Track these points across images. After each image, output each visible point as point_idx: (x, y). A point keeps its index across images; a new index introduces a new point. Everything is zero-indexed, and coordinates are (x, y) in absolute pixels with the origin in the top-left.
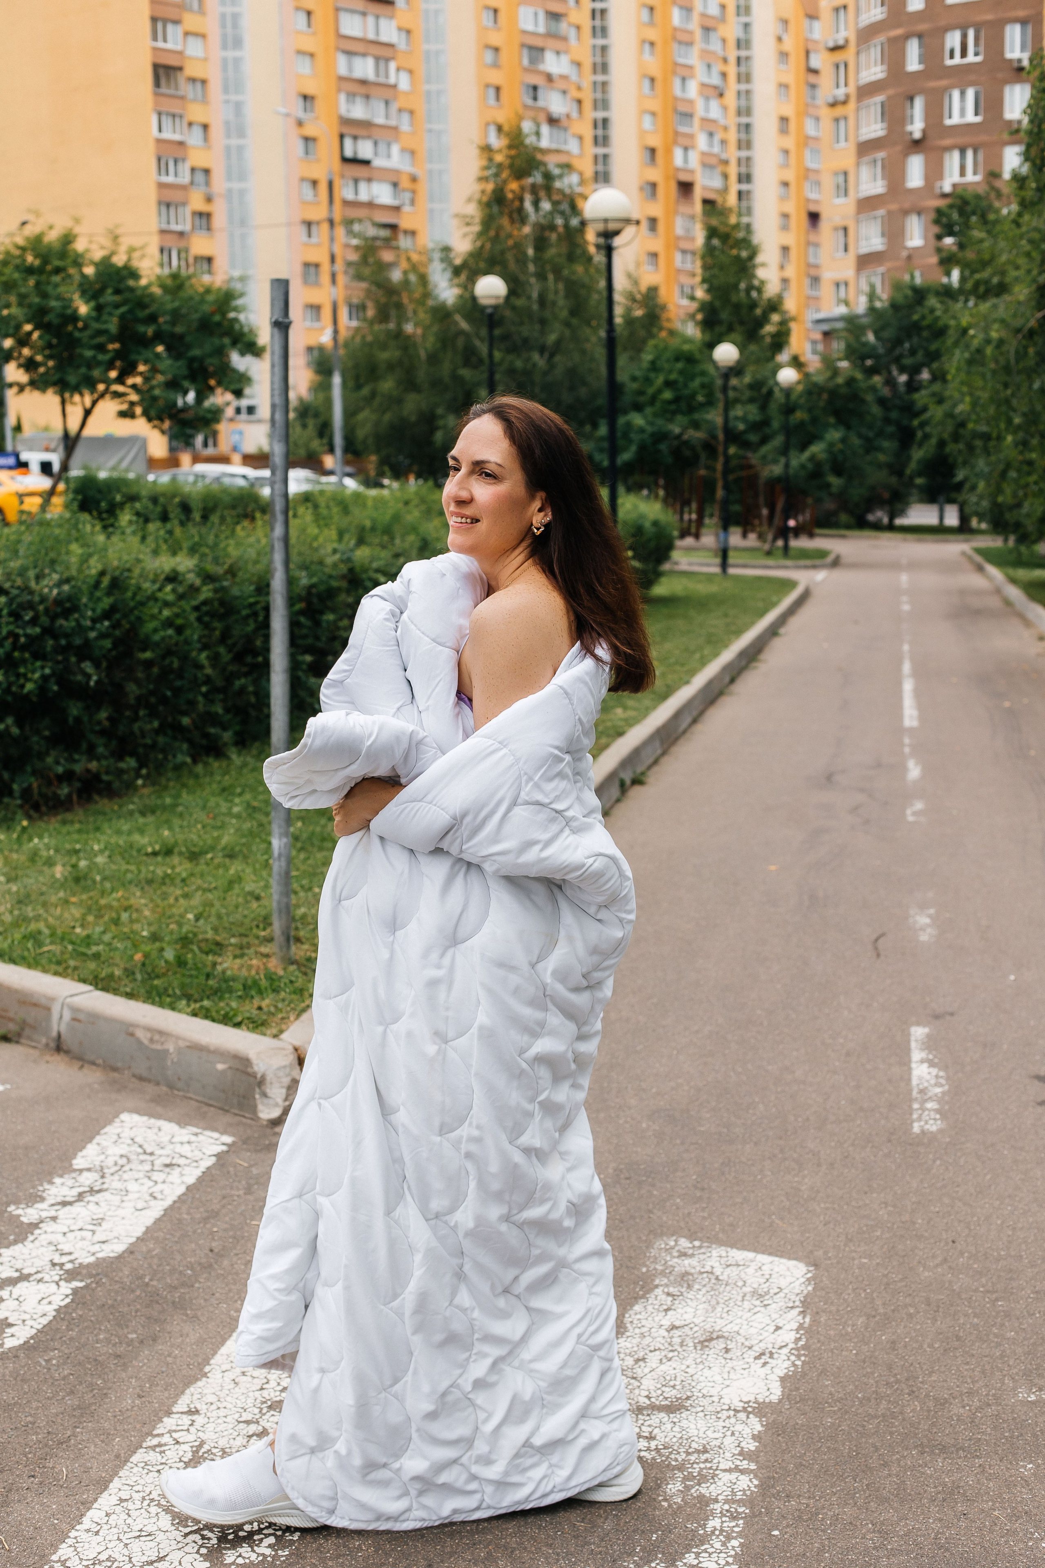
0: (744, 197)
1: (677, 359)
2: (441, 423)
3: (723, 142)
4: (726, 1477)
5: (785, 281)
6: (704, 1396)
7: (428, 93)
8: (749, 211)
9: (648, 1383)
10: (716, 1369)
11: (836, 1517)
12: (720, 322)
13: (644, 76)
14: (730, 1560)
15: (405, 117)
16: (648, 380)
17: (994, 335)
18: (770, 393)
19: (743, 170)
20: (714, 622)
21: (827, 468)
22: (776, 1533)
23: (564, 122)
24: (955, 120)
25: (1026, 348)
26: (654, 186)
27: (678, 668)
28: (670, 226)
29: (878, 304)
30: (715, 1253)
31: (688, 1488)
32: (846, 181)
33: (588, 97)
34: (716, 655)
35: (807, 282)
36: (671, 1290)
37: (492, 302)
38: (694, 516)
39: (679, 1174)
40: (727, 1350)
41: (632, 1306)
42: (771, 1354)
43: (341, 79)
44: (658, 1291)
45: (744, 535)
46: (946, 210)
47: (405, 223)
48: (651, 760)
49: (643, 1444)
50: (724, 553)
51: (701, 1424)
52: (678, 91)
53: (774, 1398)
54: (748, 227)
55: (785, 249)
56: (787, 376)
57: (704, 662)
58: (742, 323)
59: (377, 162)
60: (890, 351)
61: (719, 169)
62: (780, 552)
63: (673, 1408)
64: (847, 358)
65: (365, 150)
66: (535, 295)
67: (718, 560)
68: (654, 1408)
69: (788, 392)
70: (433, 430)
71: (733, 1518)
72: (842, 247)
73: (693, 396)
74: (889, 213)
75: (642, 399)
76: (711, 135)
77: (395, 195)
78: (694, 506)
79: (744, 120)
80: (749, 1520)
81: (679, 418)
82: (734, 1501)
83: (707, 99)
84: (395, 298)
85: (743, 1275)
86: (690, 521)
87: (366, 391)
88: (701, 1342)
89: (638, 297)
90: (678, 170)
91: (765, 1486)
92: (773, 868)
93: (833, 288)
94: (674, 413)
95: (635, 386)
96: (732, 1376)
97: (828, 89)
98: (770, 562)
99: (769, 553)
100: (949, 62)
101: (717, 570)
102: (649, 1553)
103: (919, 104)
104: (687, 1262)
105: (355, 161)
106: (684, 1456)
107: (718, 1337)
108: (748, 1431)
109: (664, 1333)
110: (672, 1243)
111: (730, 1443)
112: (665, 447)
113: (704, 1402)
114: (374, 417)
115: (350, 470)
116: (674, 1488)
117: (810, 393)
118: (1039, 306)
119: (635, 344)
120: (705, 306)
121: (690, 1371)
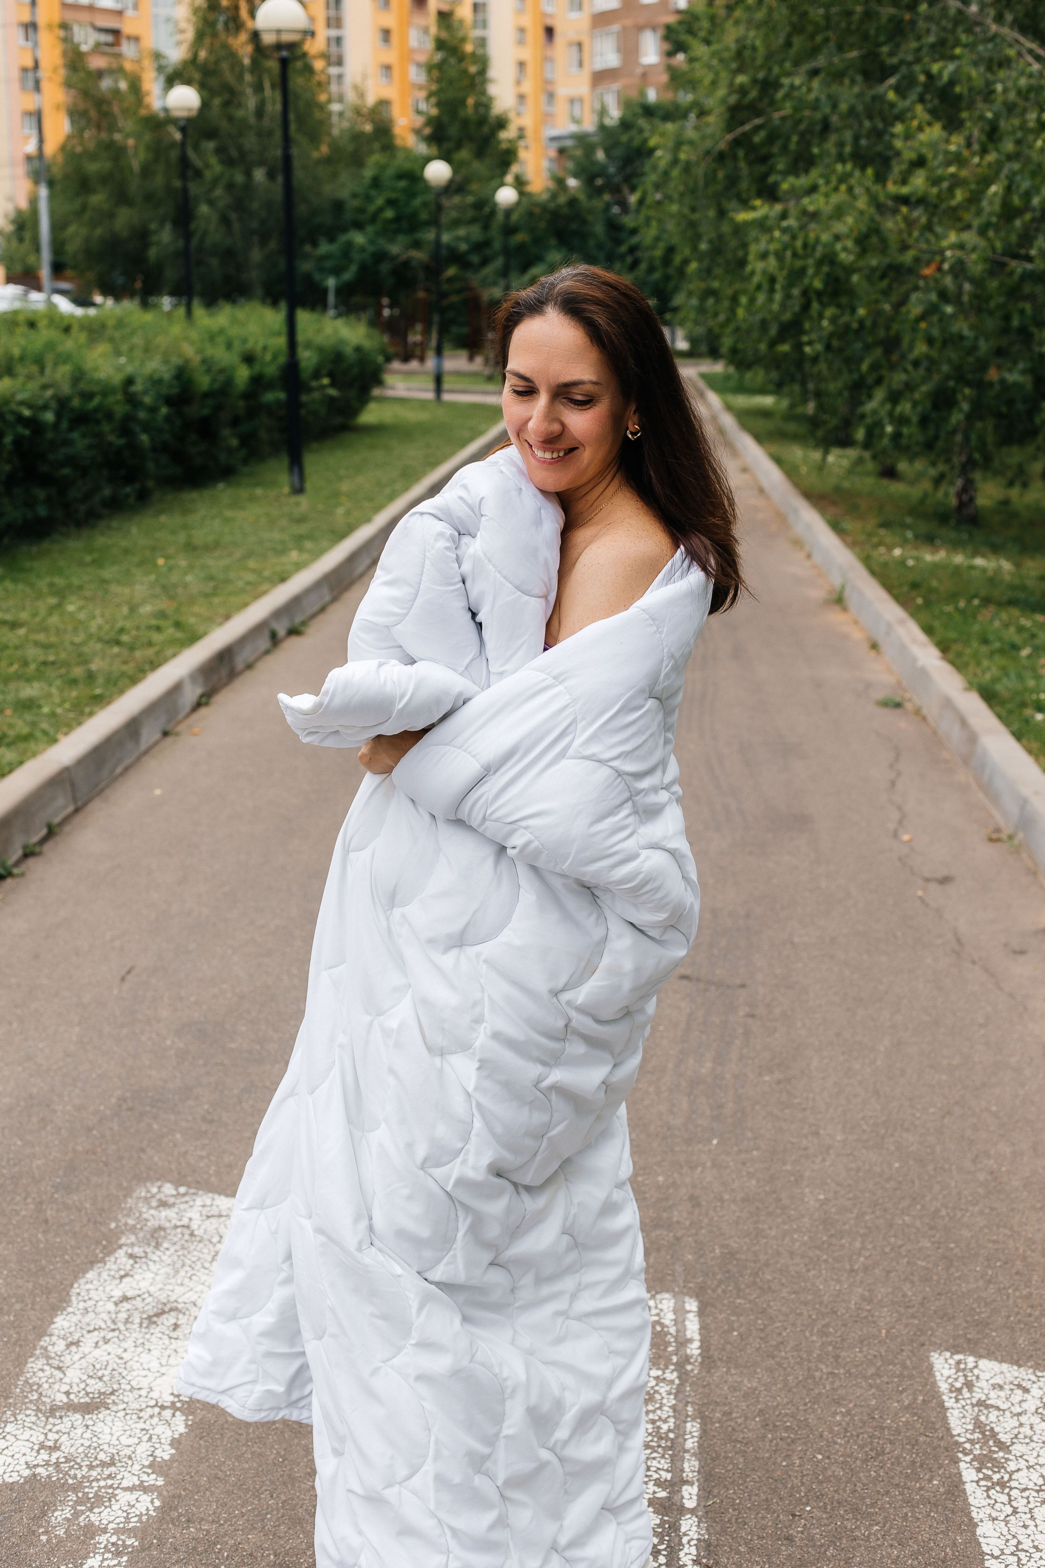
0: (479, 9)
1: (400, 176)
2: (155, 238)
4: (124, 1497)
5: (521, 97)
6: (132, 1389)
8: (484, 25)
9: (74, 1375)
10: (156, 1353)
11: (236, 1548)
12: (449, 139)
16: (368, 198)
17: (683, 156)
18: (492, 213)
20: (413, 453)
25: (715, 172)
28: (404, 38)
29: (608, 122)
30: (199, 1202)
31: (76, 1515)
34: (406, 489)
35: (543, 98)
36: (137, 1250)
37: (183, 114)
38: (418, 338)
39: (191, 1103)
40: (176, 1326)
41: (85, 1272)
44: (121, 1253)
45: (471, 358)
46: (676, 27)
47: (128, 28)
49: (44, 1455)
50: (438, 380)
51: (118, 1427)
54: (482, 42)
55: (522, 65)
56: (506, 195)
58: (470, 139)
60: (621, 169)
63: (89, 1408)
64: (575, 176)
66: (252, 106)
67: (431, 385)
68: (72, 1407)
69: (509, 212)
70: (146, 246)
71: (118, 1554)
72: (575, 62)
73: (415, 214)
74: (625, 29)
75: (362, 217)
78: (418, 328)
80: (134, 1556)
81: (400, 237)
82: (124, 1531)
84: (105, 109)
86: (415, 343)
87: (77, 204)
88: (149, 1318)
89: (365, 111)
91: (165, 1510)
93: (567, 106)
94: (397, 232)
95: (355, 203)
96: (172, 1361)
98: (490, 387)
99: (490, 378)
101: (430, 395)
104: (165, 1213)
106: (85, 1469)
107: (171, 1310)
108: (169, 1433)
109: (111, 1307)
110: (154, 1190)
111: (143, 1450)
112: (385, 268)
113: (129, 1397)
114: (84, 231)
115: (65, 285)
116: (61, 1514)
117: (530, 214)
118: (730, 128)
119: (357, 160)
120: (430, 121)
121: (127, 1356)
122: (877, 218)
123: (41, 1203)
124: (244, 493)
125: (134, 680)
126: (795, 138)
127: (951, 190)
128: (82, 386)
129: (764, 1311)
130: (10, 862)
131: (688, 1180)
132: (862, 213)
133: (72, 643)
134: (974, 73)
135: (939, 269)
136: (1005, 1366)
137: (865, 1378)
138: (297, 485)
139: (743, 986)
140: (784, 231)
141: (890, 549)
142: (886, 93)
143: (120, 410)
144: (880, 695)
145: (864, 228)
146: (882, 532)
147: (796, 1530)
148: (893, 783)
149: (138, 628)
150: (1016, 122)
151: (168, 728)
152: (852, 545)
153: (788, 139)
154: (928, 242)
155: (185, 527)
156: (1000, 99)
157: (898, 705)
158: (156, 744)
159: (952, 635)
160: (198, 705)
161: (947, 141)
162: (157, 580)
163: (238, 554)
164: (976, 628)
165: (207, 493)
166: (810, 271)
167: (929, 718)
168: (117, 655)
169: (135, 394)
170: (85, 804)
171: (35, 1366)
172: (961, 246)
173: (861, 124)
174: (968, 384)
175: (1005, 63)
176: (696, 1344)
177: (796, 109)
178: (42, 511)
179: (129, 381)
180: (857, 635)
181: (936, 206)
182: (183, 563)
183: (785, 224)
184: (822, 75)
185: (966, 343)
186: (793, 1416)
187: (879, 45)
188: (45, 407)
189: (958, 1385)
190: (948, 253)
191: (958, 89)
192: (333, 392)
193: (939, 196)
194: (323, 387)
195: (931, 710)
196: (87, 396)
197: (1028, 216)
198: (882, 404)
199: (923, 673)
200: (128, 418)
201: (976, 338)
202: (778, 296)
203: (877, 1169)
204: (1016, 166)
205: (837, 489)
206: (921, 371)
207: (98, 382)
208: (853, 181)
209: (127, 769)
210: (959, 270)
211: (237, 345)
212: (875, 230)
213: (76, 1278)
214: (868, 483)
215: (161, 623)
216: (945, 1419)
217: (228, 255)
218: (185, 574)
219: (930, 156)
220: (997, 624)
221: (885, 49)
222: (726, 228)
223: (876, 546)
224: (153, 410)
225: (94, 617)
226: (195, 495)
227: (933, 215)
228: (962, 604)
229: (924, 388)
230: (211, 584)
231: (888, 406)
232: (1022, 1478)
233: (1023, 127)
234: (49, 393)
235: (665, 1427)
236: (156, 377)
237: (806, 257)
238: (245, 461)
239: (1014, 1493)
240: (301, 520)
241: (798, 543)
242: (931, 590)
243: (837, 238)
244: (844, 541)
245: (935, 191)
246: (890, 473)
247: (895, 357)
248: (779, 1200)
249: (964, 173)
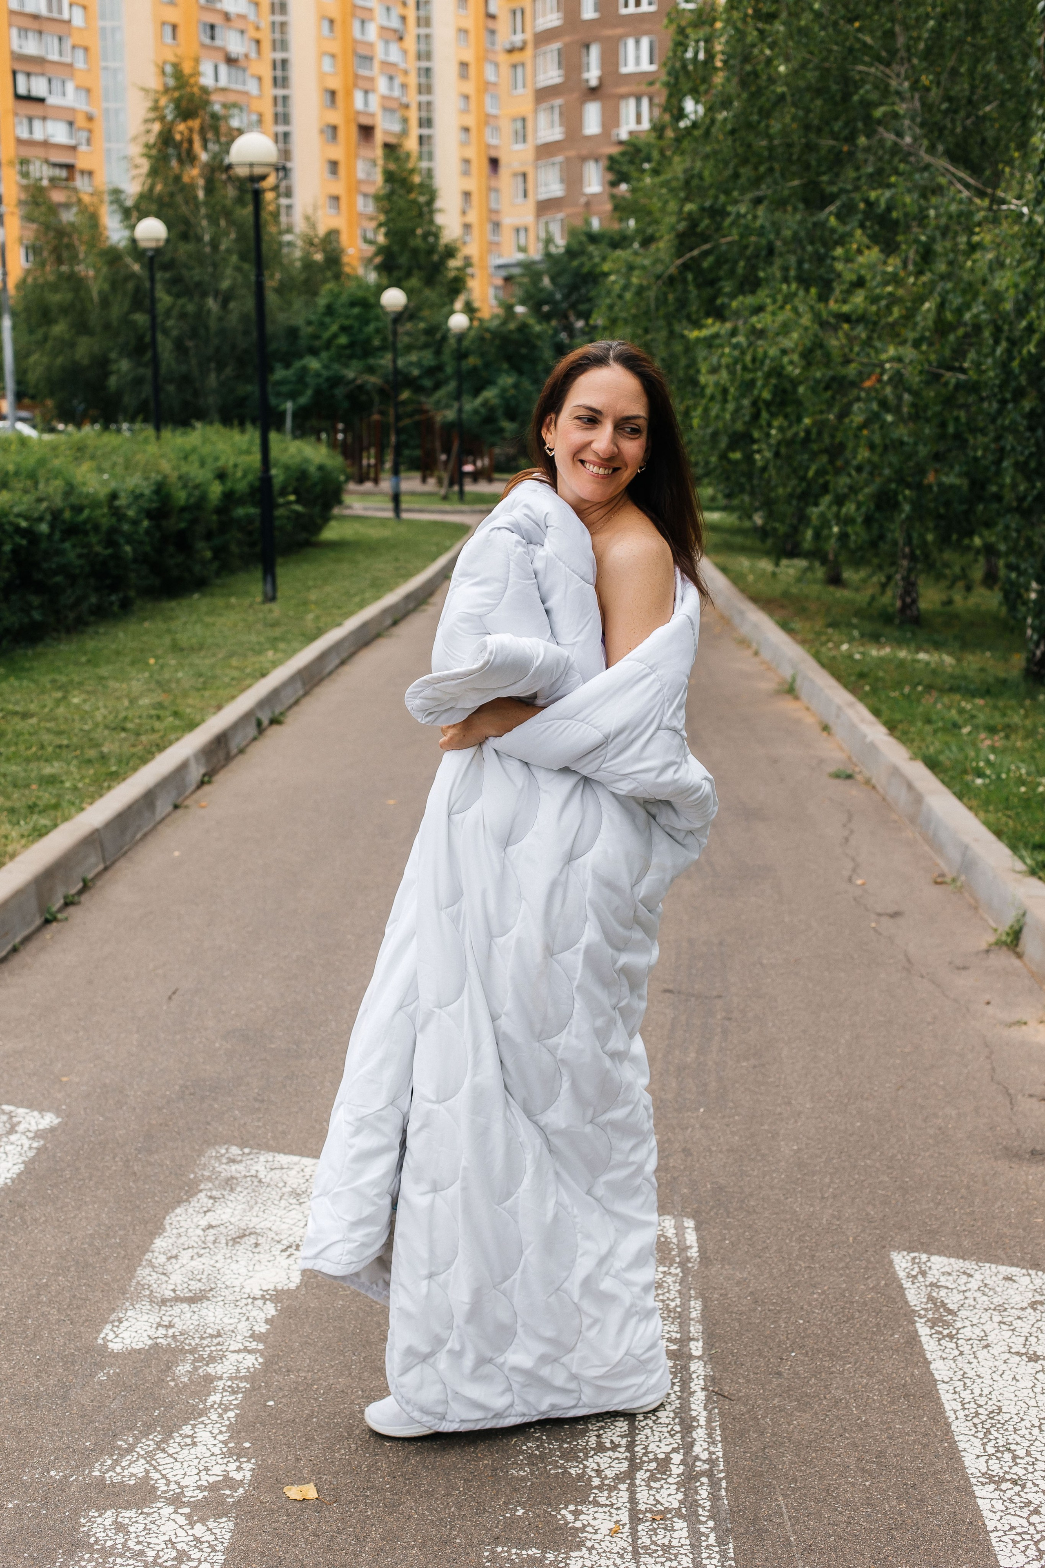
0: (425, 141)
1: (353, 304)
2: (114, 367)
3: (404, 86)
4: (233, 1358)
5: (467, 227)
6: (227, 1287)
7: (103, 29)
8: (430, 156)
9: (177, 1278)
10: (243, 1263)
11: (330, 1388)
12: (399, 267)
13: (323, 17)
14: (224, 1429)
15: (80, 54)
16: (323, 325)
17: (635, 280)
18: (444, 338)
19: (424, 114)
20: (381, 566)
21: (500, 412)
22: (271, 1403)
23: (243, 62)
24: (629, 67)
25: (665, 295)
26: (334, 128)
27: (335, 611)
28: (351, 170)
29: (553, 250)
30: (262, 1158)
31: (196, 1369)
32: (524, 127)
33: (266, 38)
34: (377, 598)
35: (489, 227)
36: (214, 1193)
37: (153, 245)
38: (372, 461)
39: (243, 1088)
40: (257, 1245)
41: (174, 1209)
42: (298, 1246)
43: (12, 13)
44: (202, 1195)
45: (424, 480)
46: (618, 158)
47: (81, 163)
48: (291, 701)
49: (162, 1331)
50: (396, 498)
51: (220, 1312)
52: (357, 34)
53: (293, 1286)
54: (430, 173)
55: (467, 195)
56: (458, 321)
57: (362, 605)
58: (420, 268)
59: (51, 100)
60: (566, 297)
61: (398, 115)
62: (456, 497)
63: (194, 1300)
64: (523, 303)
65: (39, 88)
66: (207, 238)
67: (390, 505)
68: (178, 1299)
69: (461, 337)
70: (106, 375)
71: (234, 1392)
72: (521, 193)
73: (368, 340)
74: (568, 159)
75: (317, 343)
76: (391, 78)
77: (71, 135)
78: (373, 451)
79: (424, 64)
80: (247, 1394)
81: (354, 363)
82: (236, 1378)
83: (387, 42)
84: (66, 240)
85: (285, 1178)
86: (369, 466)
87: (39, 335)
88: (233, 1239)
89: (316, 241)
90: (358, 113)
91: (269, 1364)
92: (391, 802)
93: (513, 235)
94: (351, 357)
95: (310, 329)
96: (257, 1267)
97: (505, 36)
98: (447, 507)
99: (445, 498)
100: (624, 11)
101: (390, 514)
102: (149, 1427)
103: (595, 52)
104: (234, 1167)
105: (29, 98)
106: (197, 1340)
107: (251, 1234)
108: (262, 1315)
109: (199, 1232)
110: (223, 1151)
111: (243, 1328)
112: (340, 392)
113: (226, 1292)
114: (45, 360)
115: (24, 414)
116: (183, 1369)
117: (482, 339)
118: (679, 254)
119: (310, 288)
120: (383, 251)
121: (218, 1265)
122: (821, 334)
123: (128, 1161)
124: (219, 602)
125: (145, 758)
126: (742, 264)
127: (889, 308)
128: (73, 500)
129: (750, 1227)
130: (55, 909)
131: (680, 1137)
132: (806, 329)
133: (81, 730)
134: (908, 199)
135: (879, 380)
136: (952, 1260)
137: (837, 1270)
138: (270, 594)
139: (719, 997)
140: (736, 346)
141: (837, 646)
142: (827, 220)
143: (106, 522)
144: (833, 769)
145: (808, 343)
146: (830, 631)
147: (785, 1368)
148: (847, 840)
149: (140, 717)
150: (948, 244)
151: (179, 802)
152: (803, 642)
153: (736, 262)
154: (868, 355)
155: (169, 631)
156: (933, 223)
157: (849, 777)
158: (169, 815)
159: (898, 716)
160: (202, 783)
161: (885, 263)
162: (151, 676)
163: (221, 655)
164: (921, 709)
165: (185, 602)
166: (759, 383)
167: (878, 787)
168: (125, 739)
169: (118, 508)
170: (113, 863)
171: (143, 1273)
172: (899, 360)
173: (803, 249)
174: (909, 486)
175: (938, 190)
176: (695, 1249)
177: (742, 236)
178: (37, 616)
179: (114, 496)
180: (809, 720)
181: (875, 323)
182: (173, 662)
183: (734, 340)
184: (766, 203)
185: (907, 448)
186: (778, 1295)
187: (819, 174)
188: (41, 519)
189: (914, 1273)
190: (888, 366)
191: (895, 215)
192: (298, 508)
193: (877, 313)
194: (290, 503)
195: (880, 778)
196: (77, 509)
197: (961, 331)
198: (829, 507)
199: (872, 747)
200: (113, 530)
201: (916, 444)
202: (731, 407)
203: (843, 1128)
204: (949, 285)
205: (786, 594)
206: (864, 475)
207: (88, 495)
208: (796, 301)
209: (145, 835)
210: (898, 380)
211: (209, 461)
212: (819, 344)
213: (167, 1213)
214: (814, 590)
215: (161, 713)
216: (903, 1296)
217: (185, 380)
218: (177, 671)
219: (868, 277)
220: (939, 706)
221: (825, 178)
222: (678, 348)
223: (824, 644)
224: (135, 523)
225: (98, 709)
226: (173, 604)
227: (873, 331)
228: (907, 690)
229: (867, 490)
230: (201, 680)
231: (835, 508)
232: (967, 1332)
233: (955, 249)
234: (44, 505)
235: (673, 1304)
236: (138, 491)
237: (755, 370)
238: (218, 574)
239: (960, 1342)
240: (275, 625)
241: (744, 643)
242: (877, 679)
243: (784, 352)
244: (794, 638)
245: (874, 308)
246: (835, 580)
247: (839, 463)
248: (758, 1150)
249: (901, 292)
